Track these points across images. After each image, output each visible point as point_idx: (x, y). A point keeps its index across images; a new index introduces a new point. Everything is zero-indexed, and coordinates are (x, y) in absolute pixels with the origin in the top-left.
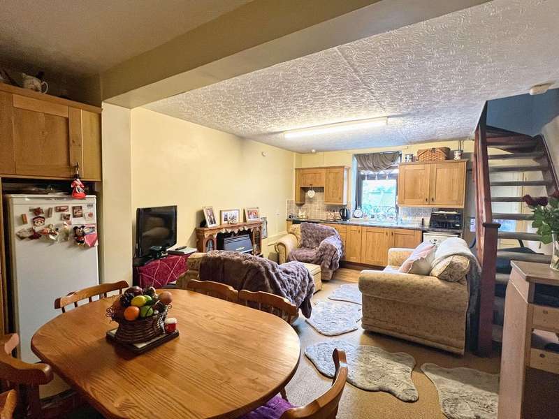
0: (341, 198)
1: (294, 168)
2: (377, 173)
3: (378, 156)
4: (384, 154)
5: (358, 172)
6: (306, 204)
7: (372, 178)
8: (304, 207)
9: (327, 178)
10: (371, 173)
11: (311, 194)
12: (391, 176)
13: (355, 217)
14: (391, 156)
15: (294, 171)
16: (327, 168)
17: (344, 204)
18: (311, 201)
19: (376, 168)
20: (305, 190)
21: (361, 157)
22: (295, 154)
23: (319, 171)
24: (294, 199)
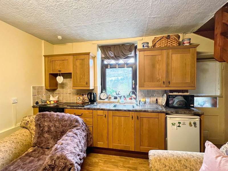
0: (88, 83)
1: (43, 54)
2: (117, 62)
3: (118, 47)
4: (123, 45)
5: (102, 61)
6: (59, 89)
7: (112, 67)
8: (57, 92)
9: (74, 64)
10: (113, 62)
11: (60, 79)
12: (128, 65)
13: (101, 99)
14: (129, 47)
15: (43, 58)
16: (74, 55)
17: (91, 88)
18: (63, 85)
19: (116, 57)
20: (55, 75)
22: (43, 41)
23: (67, 57)
24: (44, 85)
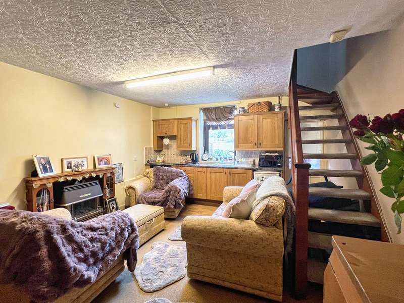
0: (190, 145)
1: (152, 119)
2: (219, 124)
3: (219, 110)
4: (224, 107)
5: (205, 123)
6: (164, 150)
7: (215, 128)
8: (162, 153)
9: (179, 128)
10: (215, 123)
11: (166, 141)
12: (230, 126)
13: (203, 160)
14: (229, 110)
15: (152, 122)
16: (178, 119)
17: (193, 149)
18: (168, 147)
19: (218, 120)
20: (162, 138)
21: (206, 111)
22: (152, 107)
23: (172, 122)
24: (152, 147)
